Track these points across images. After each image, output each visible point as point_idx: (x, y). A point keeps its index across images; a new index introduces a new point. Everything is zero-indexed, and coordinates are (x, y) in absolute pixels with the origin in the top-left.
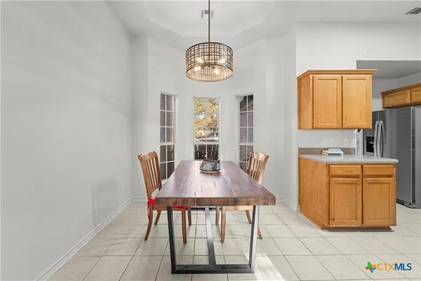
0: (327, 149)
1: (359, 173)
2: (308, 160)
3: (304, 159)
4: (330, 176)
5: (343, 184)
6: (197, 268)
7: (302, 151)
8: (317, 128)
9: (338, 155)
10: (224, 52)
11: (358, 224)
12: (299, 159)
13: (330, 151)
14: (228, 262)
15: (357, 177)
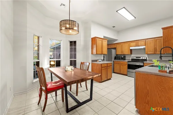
0: (98, 60)
1: (106, 66)
2: (95, 63)
3: (93, 63)
4: (102, 67)
5: (104, 69)
6: (76, 106)
7: (93, 61)
8: (97, 54)
9: (101, 61)
10: (77, 25)
11: (106, 79)
12: (92, 63)
13: (99, 61)
14: (84, 101)
15: (106, 67)
